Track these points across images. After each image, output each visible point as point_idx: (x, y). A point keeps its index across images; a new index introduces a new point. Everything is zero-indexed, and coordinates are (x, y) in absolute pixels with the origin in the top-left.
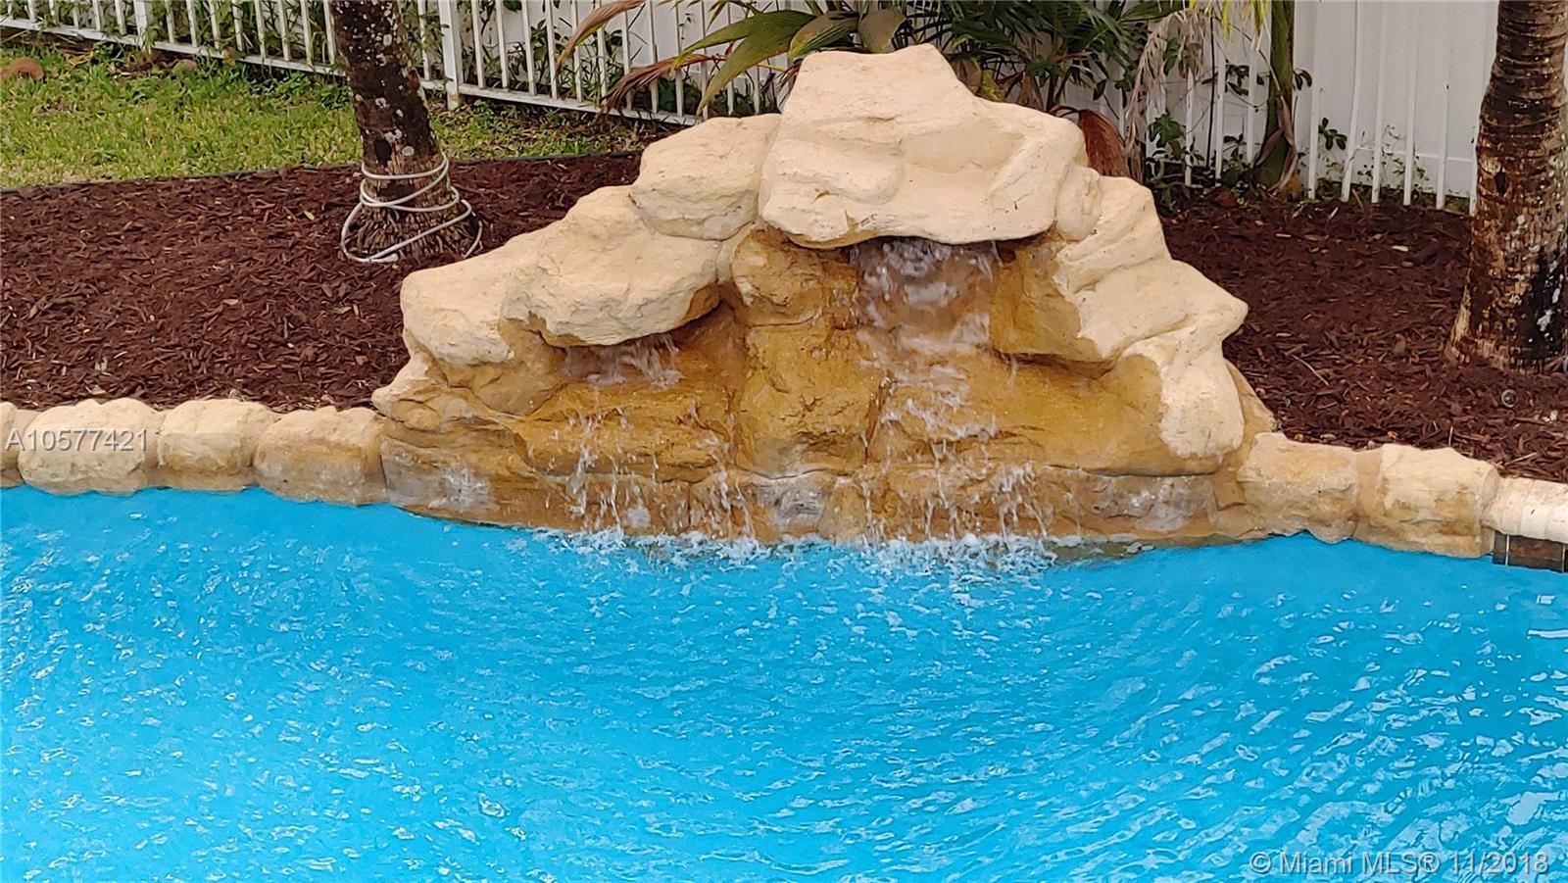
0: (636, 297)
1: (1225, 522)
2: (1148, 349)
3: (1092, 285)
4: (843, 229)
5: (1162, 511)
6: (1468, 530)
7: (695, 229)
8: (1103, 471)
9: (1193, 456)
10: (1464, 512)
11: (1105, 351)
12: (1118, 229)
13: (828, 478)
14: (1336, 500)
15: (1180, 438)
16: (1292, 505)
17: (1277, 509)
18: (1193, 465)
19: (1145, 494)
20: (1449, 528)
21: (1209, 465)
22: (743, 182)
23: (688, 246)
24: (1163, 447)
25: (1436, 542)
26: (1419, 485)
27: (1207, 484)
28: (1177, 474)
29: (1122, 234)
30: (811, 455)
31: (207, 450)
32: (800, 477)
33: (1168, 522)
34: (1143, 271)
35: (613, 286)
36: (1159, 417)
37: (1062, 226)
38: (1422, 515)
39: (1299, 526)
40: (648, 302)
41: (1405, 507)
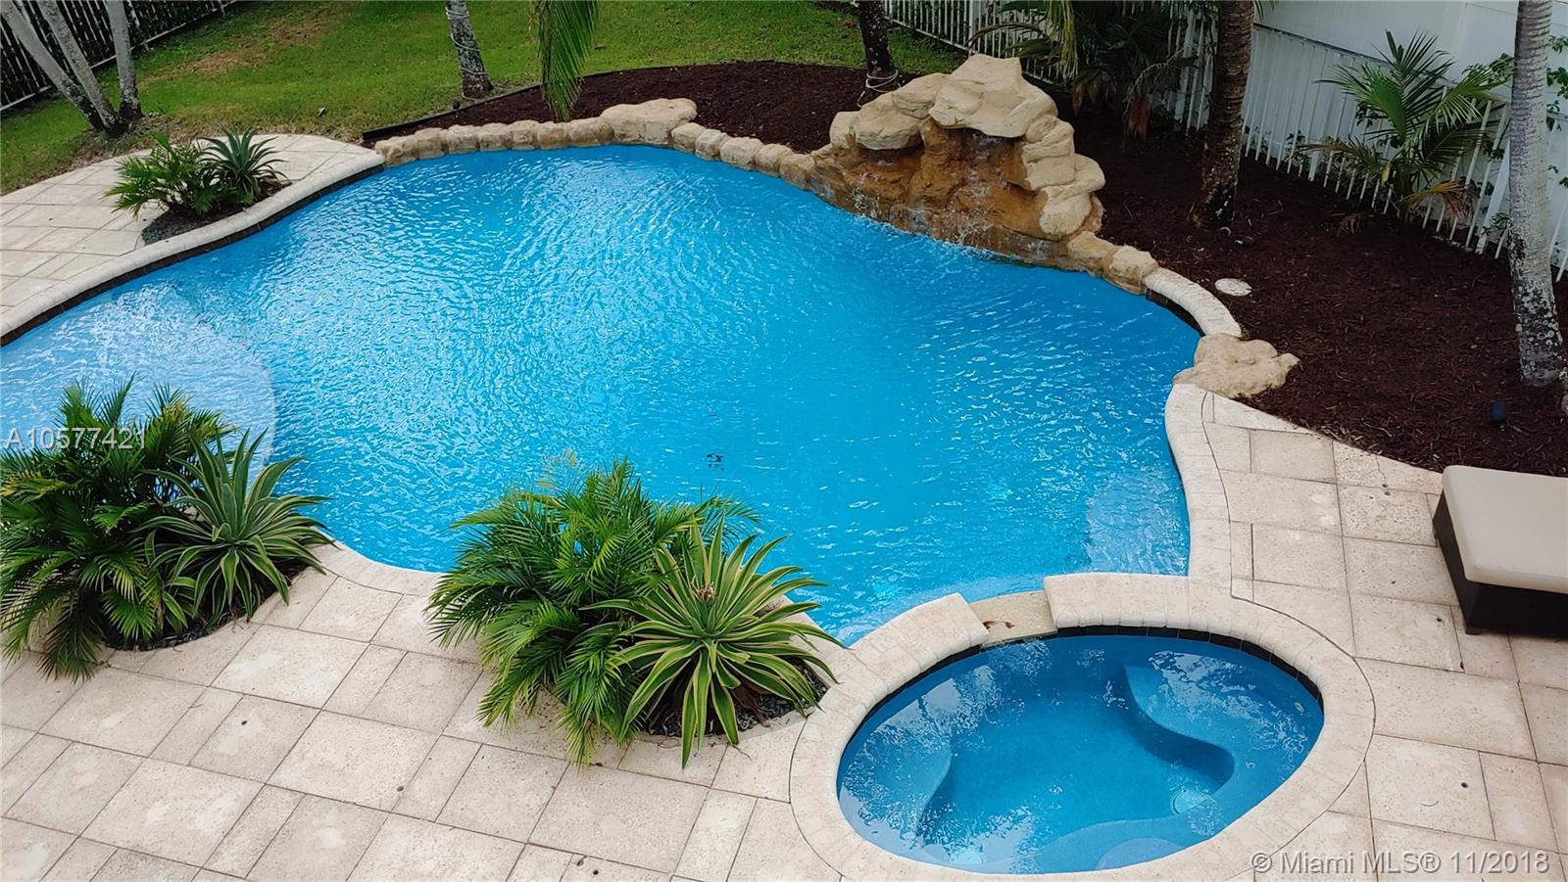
0: (883, 134)
1: (1061, 262)
2: (1048, 190)
3: (1036, 161)
4: (953, 122)
5: (1038, 252)
6: (1136, 284)
7: (911, 113)
8: (1019, 232)
9: (1050, 234)
10: (1135, 277)
11: (1034, 187)
12: (1050, 141)
13: (930, 213)
14: (1096, 262)
15: (1046, 225)
16: (1081, 260)
17: (1076, 260)
18: (1049, 237)
19: (1033, 244)
20: (1130, 282)
21: (1056, 239)
22: (929, 98)
23: (908, 119)
24: (1039, 228)
25: (1125, 286)
26: (1122, 263)
27: (1056, 245)
28: (1045, 239)
29: (1052, 143)
30: (928, 204)
31: (768, 161)
32: (921, 211)
33: (1040, 256)
34: (1059, 160)
35: (875, 129)
36: (1040, 216)
37: (1028, 136)
38: (1121, 274)
39: (1083, 268)
40: (887, 137)
41: (1116, 270)
